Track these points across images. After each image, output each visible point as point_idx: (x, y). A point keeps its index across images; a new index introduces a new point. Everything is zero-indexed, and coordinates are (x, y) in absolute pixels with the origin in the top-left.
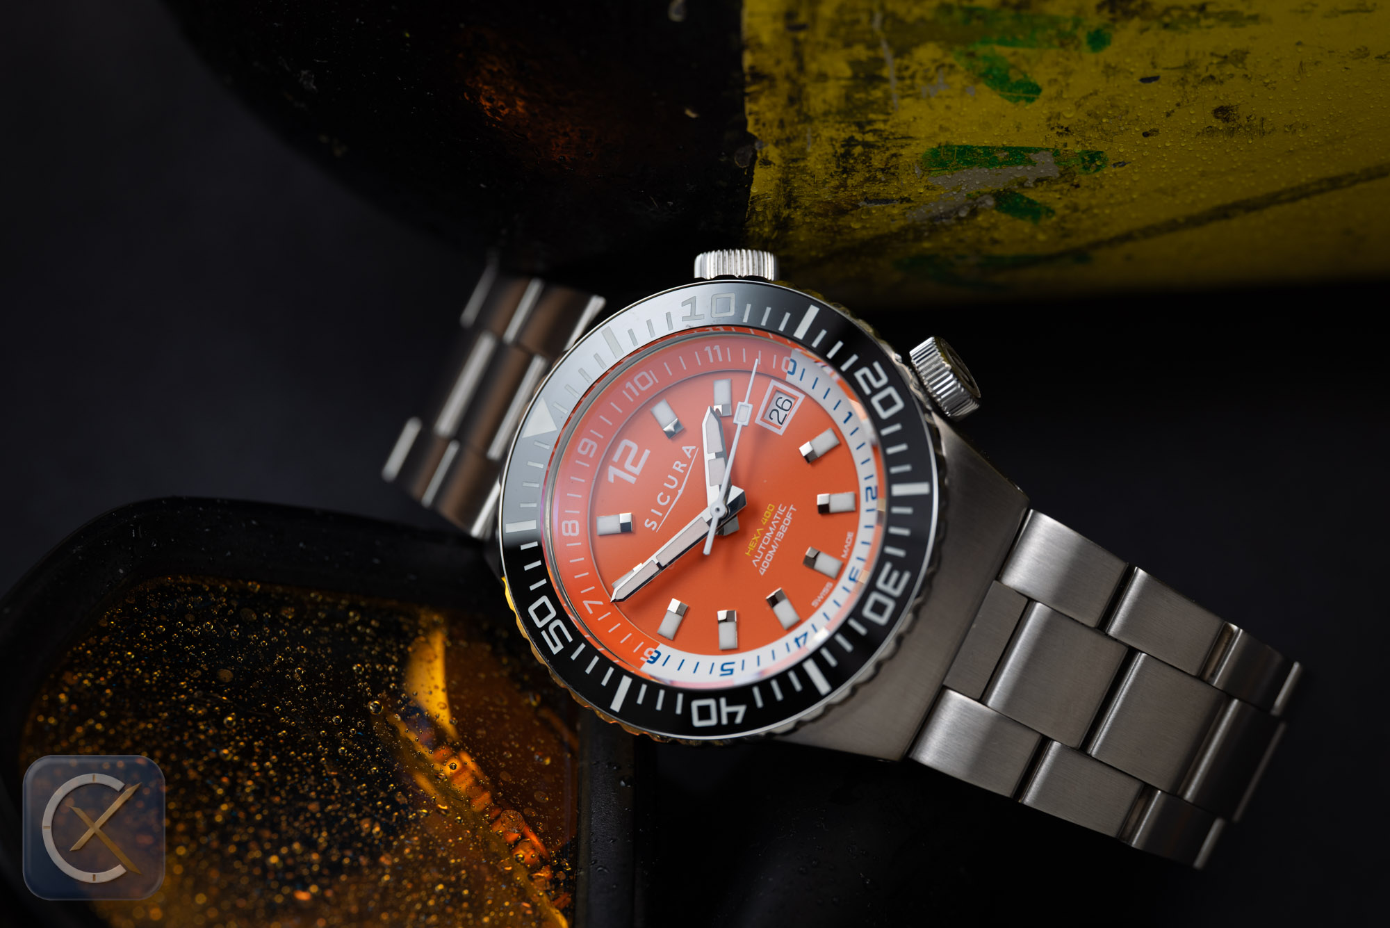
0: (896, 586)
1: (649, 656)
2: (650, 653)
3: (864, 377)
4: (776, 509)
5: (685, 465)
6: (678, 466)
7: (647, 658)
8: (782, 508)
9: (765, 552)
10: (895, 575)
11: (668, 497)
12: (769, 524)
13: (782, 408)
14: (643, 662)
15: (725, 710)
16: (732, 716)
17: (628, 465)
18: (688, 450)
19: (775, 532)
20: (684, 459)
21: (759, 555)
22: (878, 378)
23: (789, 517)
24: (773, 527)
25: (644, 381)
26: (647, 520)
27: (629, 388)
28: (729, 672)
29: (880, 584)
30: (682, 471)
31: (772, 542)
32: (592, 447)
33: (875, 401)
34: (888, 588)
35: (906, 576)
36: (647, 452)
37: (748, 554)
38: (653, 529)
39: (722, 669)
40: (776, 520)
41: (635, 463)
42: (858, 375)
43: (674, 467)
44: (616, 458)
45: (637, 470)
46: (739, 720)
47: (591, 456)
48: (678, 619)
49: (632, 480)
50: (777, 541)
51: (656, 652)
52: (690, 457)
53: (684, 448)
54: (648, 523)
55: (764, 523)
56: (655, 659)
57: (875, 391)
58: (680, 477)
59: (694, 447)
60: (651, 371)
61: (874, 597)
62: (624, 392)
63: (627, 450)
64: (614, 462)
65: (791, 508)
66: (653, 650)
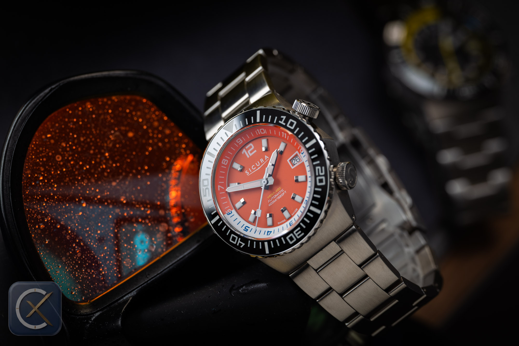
0: (299, 235)
1: (228, 212)
2: (229, 211)
3: (318, 169)
4: (281, 190)
5: (264, 161)
6: (262, 160)
7: (227, 212)
8: (283, 190)
9: (273, 200)
10: (300, 232)
11: (255, 168)
12: (277, 193)
13: (296, 160)
14: (226, 213)
15: (239, 242)
16: (240, 244)
17: (249, 151)
18: (266, 157)
19: (278, 196)
20: (264, 159)
21: (271, 200)
22: (322, 172)
23: (283, 194)
24: (278, 194)
25: (262, 131)
26: (247, 171)
27: (258, 131)
28: (246, 230)
29: (295, 232)
30: (262, 163)
31: (275, 198)
32: (241, 141)
33: (318, 178)
34: (296, 235)
35: (303, 234)
36: (255, 151)
37: (268, 198)
38: (247, 174)
39: (245, 228)
40: (280, 192)
41: (251, 152)
42: (317, 168)
43: (260, 160)
44: (247, 147)
45: (251, 155)
46: (242, 247)
47: (240, 144)
48: (242, 205)
49: (248, 157)
50: (277, 199)
51: (231, 211)
52: (266, 159)
53: (266, 156)
54: (247, 172)
55: (276, 192)
56: (230, 214)
57: (319, 175)
58: (261, 164)
59: (268, 158)
60: (265, 130)
61: (291, 235)
62: (256, 131)
63: (251, 147)
64: (246, 148)
65: (285, 192)
66: (230, 210)
